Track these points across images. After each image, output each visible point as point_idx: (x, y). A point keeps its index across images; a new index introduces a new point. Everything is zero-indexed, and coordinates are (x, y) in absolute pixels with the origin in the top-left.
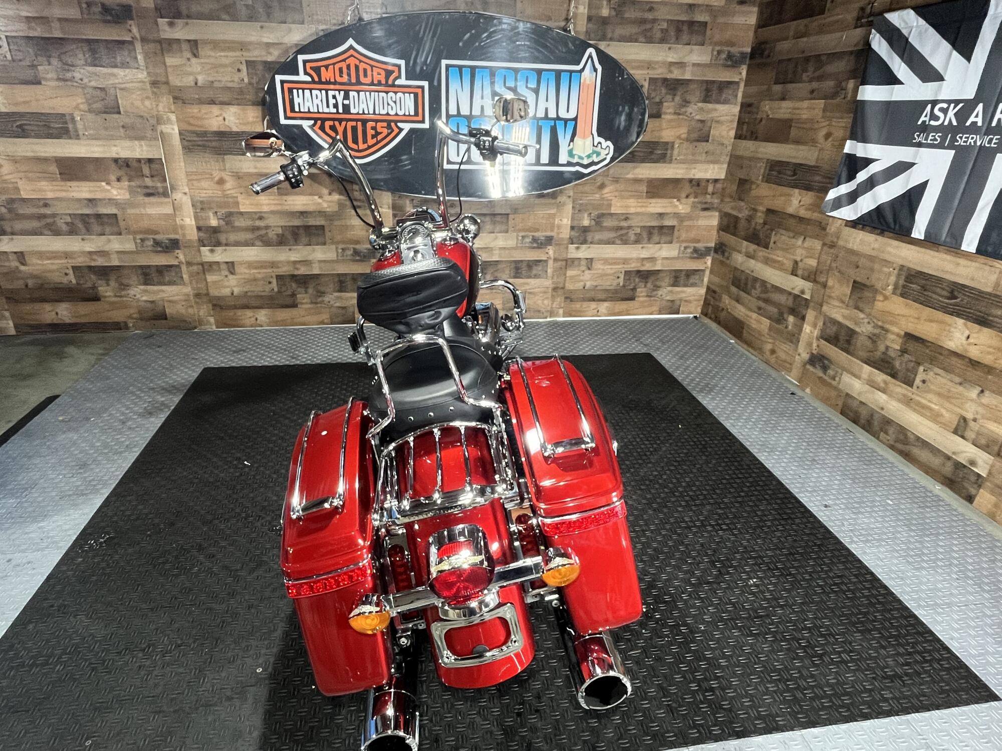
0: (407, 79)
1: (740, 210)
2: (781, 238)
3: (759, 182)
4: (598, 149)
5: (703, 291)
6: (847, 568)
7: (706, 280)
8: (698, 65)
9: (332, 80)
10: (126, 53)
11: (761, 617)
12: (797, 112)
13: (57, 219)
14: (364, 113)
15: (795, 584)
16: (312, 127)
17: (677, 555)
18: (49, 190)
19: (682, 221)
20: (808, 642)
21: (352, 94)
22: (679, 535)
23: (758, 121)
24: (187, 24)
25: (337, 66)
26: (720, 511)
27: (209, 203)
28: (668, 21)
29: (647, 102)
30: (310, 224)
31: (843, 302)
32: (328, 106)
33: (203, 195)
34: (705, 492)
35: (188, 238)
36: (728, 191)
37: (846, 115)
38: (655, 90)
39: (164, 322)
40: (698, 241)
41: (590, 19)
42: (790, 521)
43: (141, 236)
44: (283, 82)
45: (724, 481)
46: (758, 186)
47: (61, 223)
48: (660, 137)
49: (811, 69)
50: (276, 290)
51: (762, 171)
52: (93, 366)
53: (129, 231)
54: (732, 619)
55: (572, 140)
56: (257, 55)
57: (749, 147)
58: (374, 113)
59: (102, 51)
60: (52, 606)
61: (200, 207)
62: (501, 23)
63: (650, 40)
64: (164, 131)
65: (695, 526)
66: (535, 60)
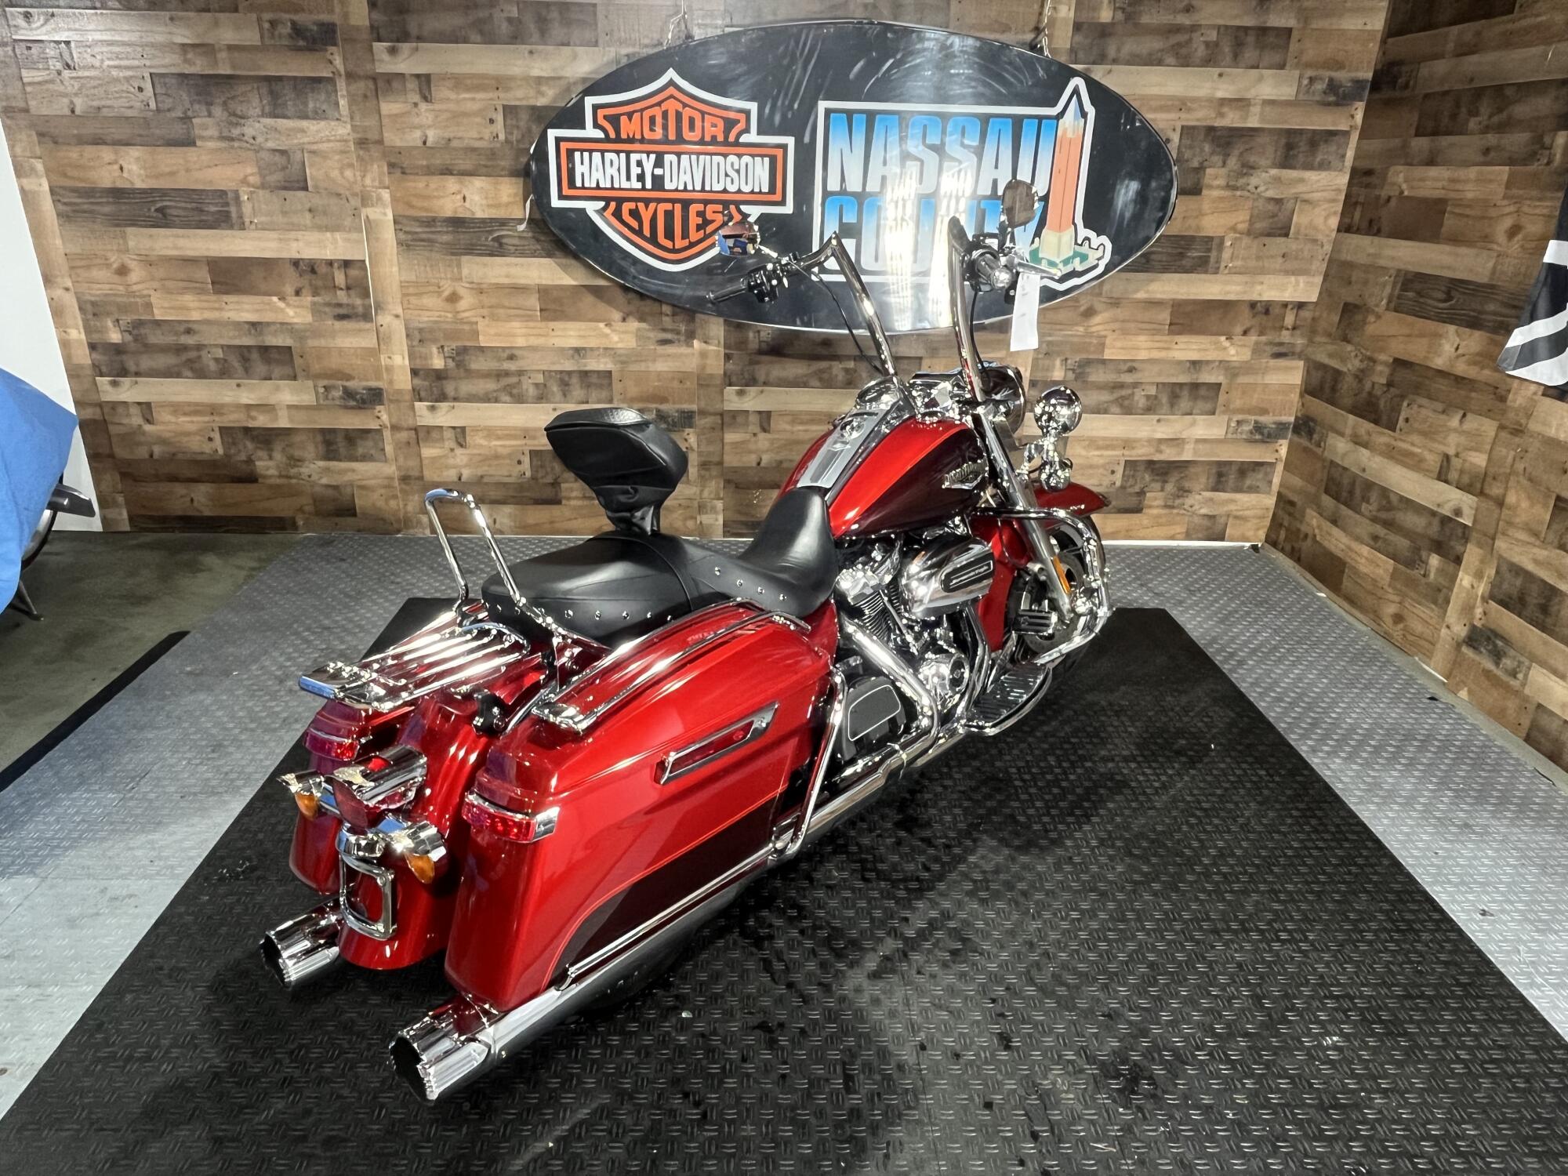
0: (759, 133)
1: (1343, 360)
2: (1419, 411)
3: (1381, 309)
4: (1085, 249)
5: (1270, 501)
6: (1517, 1033)
7: (1276, 480)
8: (1272, 102)
9: (638, 137)
10: (323, 97)
11: (1344, 1106)
12: (1459, 187)
13: (204, 353)
14: (685, 190)
15: (1412, 1053)
16: (601, 212)
17: (1192, 979)
18: (195, 307)
19: (1235, 375)
20: (1431, 1162)
21: (668, 158)
22: (1198, 942)
23: (1382, 201)
24: (417, 49)
25: (647, 114)
26: (1276, 906)
27: (431, 331)
28: (1219, 27)
29: (1175, 169)
30: (588, 368)
31: (1536, 535)
32: (628, 178)
33: (425, 319)
34: (1250, 870)
35: (397, 387)
36: (1323, 325)
37: (1549, 194)
38: (1191, 147)
39: (350, 520)
40: (1264, 411)
41: (1078, 27)
42: (1411, 937)
43: (326, 382)
44: (558, 140)
45: (1290, 853)
46: (1378, 317)
47: (208, 361)
48: (1198, 228)
49: (1485, 109)
50: (528, 474)
51: (1388, 289)
52: (240, 587)
53: (309, 375)
54: (1287, 1105)
55: (1038, 233)
56: (521, 96)
57: (1363, 247)
58: (703, 190)
59: (288, 94)
60: (161, 968)
61: (419, 337)
62: (921, 40)
63: (1185, 62)
64: (371, 217)
65: (1229, 930)
66: (980, 99)
